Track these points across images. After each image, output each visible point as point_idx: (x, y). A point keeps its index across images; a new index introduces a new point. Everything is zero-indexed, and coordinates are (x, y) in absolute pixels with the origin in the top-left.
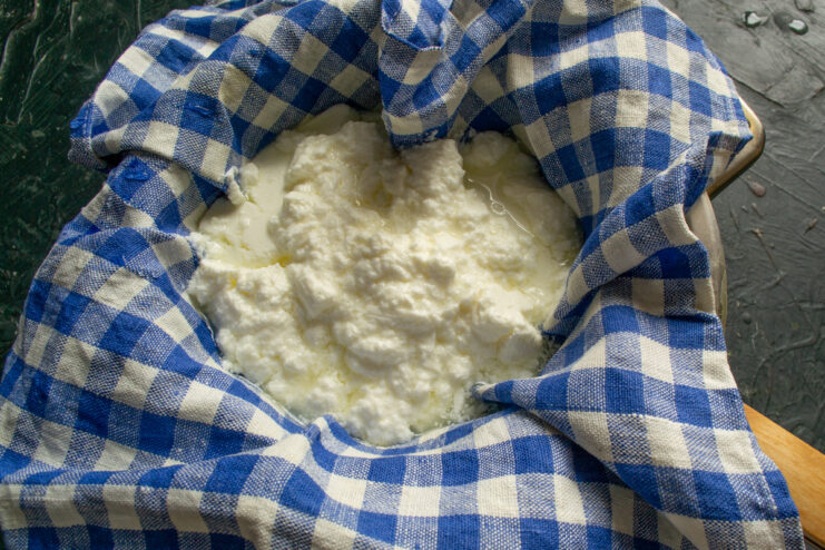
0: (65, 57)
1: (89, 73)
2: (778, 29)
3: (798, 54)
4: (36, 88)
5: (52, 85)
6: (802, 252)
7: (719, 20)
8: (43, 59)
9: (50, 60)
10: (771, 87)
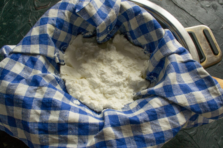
0: (13, 3)
1: (19, 8)
2: (213, 9)
3: (218, 16)
4: (5, 11)
5: (9, 11)
6: (216, 71)
7: (196, 5)
8: (7, 3)
9: (9, 3)
10: (210, 25)
